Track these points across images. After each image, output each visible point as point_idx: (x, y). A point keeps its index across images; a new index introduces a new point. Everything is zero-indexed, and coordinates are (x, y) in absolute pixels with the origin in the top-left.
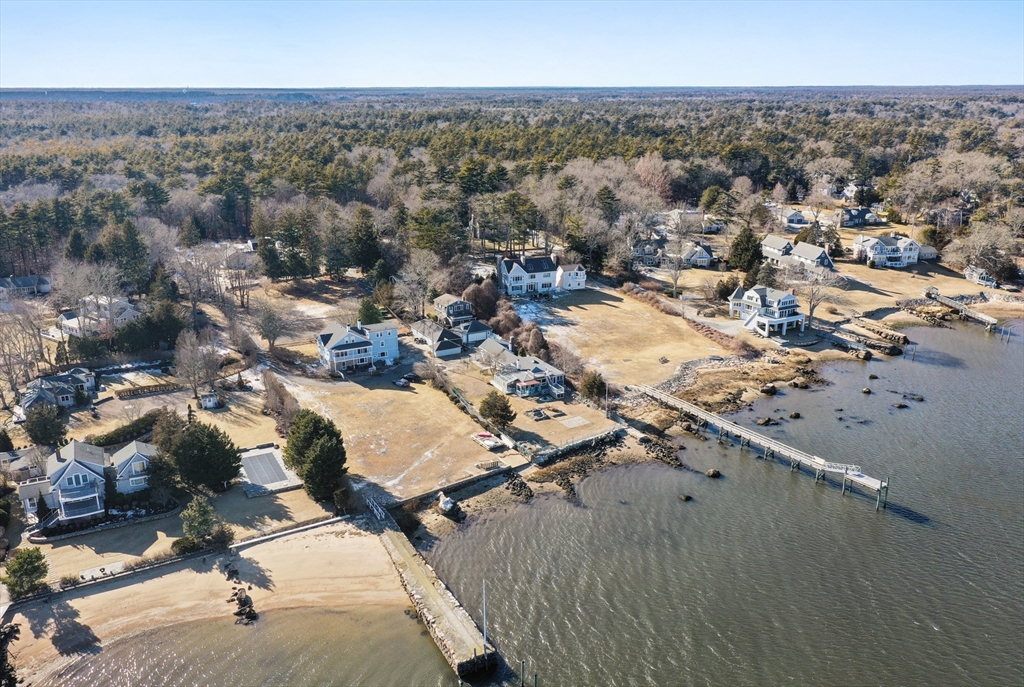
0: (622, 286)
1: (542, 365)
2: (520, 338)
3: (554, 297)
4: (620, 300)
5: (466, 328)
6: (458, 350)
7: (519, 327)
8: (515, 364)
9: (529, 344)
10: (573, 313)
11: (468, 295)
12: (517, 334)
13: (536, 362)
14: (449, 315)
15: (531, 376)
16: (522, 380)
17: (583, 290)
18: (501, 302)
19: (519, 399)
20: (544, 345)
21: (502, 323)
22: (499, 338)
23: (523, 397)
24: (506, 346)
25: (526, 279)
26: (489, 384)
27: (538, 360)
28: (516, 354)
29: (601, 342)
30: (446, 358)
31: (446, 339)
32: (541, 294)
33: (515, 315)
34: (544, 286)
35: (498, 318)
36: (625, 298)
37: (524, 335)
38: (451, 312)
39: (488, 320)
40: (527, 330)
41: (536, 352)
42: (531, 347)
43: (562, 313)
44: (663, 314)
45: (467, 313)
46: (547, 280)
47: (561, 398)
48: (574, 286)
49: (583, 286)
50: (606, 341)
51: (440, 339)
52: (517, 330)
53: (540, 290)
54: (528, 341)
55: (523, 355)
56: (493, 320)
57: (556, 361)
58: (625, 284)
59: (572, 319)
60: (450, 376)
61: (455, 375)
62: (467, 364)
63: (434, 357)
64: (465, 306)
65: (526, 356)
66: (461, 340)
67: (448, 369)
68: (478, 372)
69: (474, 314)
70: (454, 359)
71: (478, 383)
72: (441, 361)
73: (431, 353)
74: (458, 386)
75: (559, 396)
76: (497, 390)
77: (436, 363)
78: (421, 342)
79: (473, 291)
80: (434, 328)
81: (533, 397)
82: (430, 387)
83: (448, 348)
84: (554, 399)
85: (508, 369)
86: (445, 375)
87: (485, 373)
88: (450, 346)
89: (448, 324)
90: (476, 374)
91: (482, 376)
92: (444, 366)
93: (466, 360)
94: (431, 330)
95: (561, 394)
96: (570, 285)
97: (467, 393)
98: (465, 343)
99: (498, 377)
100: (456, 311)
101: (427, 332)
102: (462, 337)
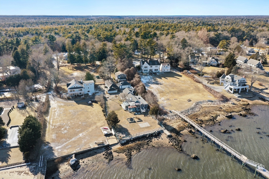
1: (141, 100)
2: (138, 89)
3: (158, 74)
4: (181, 76)
5: (121, 83)
6: (116, 91)
8: (131, 99)
11: (126, 72)
12: (137, 87)
14: (118, 79)
15: (135, 104)
16: (131, 105)
19: (128, 113)
22: (132, 87)
23: (130, 112)
25: (149, 68)
26: (121, 105)
27: (140, 97)
28: (134, 94)
29: (168, 91)
30: (111, 94)
31: (113, 87)
32: (153, 73)
34: (155, 70)
35: (134, 81)
36: (183, 76)
38: (119, 77)
39: (130, 81)
42: (140, 92)
43: (159, 80)
44: (195, 82)
45: (125, 78)
46: (156, 68)
48: (166, 71)
49: (169, 71)
50: (170, 91)
51: (111, 87)
56: (132, 81)
58: (184, 71)
60: (108, 101)
61: (111, 101)
62: (117, 97)
63: (107, 93)
64: (124, 76)
65: (138, 95)
66: (119, 88)
67: (109, 98)
68: (119, 100)
69: (127, 79)
70: (114, 95)
71: (116, 104)
72: (109, 95)
73: (106, 92)
74: (109, 105)
75: (143, 113)
76: (122, 108)
77: (107, 95)
78: (106, 87)
79: (127, 71)
80: (110, 83)
81: (133, 112)
82: (99, 105)
83: (112, 91)
84: (141, 114)
85: (128, 100)
86: (107, 100)
87: (121, 101)
88: (113, 90)
89: (118, 81)
90: (118, 101)
91: (120, 102)
92: (109, 97)
93: (117, 95)
94: (109, 84)
95: (144, 112)
96: (164, 70)
97: (110, 109)
98: (120, 89)
99: (124, 103)
100: (121, 77)
101: (108, 84)
102: (120, 87)
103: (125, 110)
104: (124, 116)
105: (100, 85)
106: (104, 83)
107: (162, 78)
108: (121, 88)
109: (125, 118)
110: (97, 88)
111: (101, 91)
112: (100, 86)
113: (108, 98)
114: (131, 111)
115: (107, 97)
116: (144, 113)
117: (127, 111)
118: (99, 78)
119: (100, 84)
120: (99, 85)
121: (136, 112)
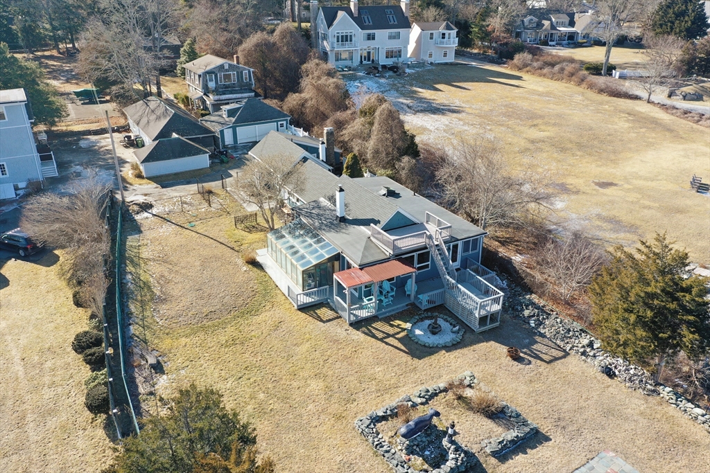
0: (512, 59)
1: (412, 204)
2: (346, 133)
3: (407, 71)
4: (519, 78)
5: (231, 113)
6: (202, 160)
7: (346, 108)
8: (332, 199)
9: (371, 144)
10: (445, 94)
11: (248, 54)
12: (340, 125)
13: (391, 194)
14: (207, 91)
15: (385, 244)
16: (354, 258)
17: (451, 64)
18: (310, 65)
19: (341, 330)
20: (409, 147)
21: (309, 104)
22: (301, 133)
23: (357, 324)
24: (314, 151)
25: (360, 44)
26: (254, 263)
27: (395, 186)
28: (337, 171)
29: (523, 143)
30: (165, 181)
31: (175, 135)
32: (384, 67)
33: (337, 87)
34: (390, 54)
35: (305, 95)
36: (525, 76)
37: (357, 125)
38: (212, 85)
39: (282, 98)
40: (363, 113)
41: (390, 164)
42: (376, 152)
43: (426, 93)
44: (605, 97)
45: (245, 87)
46: (394, 45)
47: (492, 329)
48: (438, 58)
49: (451, 58)
50: (533, 142)
51: (164, 133)
52: (340, 115)
53: (383, 61)
54: (366, 138)
55: (355, 172)
56: (293, 99)
57: (451, 190)
58: (517, 57)
59: (446, 102)
60: (148, 235)
61: (167, 229)
62: (213, 198)
63: (139, 176)
64: (240, 75)
65: (362, 176)
66: (215, 138)
67: (154, 211)
68: (230, 219)
69: (259, 91)
70: (188, 183)
71: (217, 258)
72: (151, 187)
73: (135, 167)
74: (151, 272)
75: (483, 320)
76: (268, 289)
77: (137, 193)
78: (133, 143)
79: (257, 45)
80: (159, 112)
81: (388, 320)
82: (62, 274)
83: (175, 157)
84: (467, 335)
85: (309, 215)
86: (137, 229)
87: (247, 223)
88: (184, 151)
89: (206, 108)
90: (225, 228)
91: (240, 233)
92: (150, 200)
93: (214, 185)
94: (153, 117)
95: (493, 317)
96: (431, 55)
97: (163, 309)
98: (224, 146)
99: (279, 244)
100: (221, 85)
101: (144, 120)
102: (222, 132)
103: (304, 309)
104: (316, 386)
105: (96, 133)
106: (122, 122)
107: (438, 86)
108: (228, 140)
109: (335, 408)
110: (74, 151)
111: (101, 166)
112: (93, 138)
113: (146, 207)
114: (364, 314)
115: (141, 199)
116: (489, 327)
117: (325, 312)
118: (95, 103)
119: (94, 127)
120: (89, 133)
121: (412, 313)
